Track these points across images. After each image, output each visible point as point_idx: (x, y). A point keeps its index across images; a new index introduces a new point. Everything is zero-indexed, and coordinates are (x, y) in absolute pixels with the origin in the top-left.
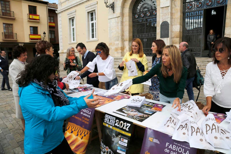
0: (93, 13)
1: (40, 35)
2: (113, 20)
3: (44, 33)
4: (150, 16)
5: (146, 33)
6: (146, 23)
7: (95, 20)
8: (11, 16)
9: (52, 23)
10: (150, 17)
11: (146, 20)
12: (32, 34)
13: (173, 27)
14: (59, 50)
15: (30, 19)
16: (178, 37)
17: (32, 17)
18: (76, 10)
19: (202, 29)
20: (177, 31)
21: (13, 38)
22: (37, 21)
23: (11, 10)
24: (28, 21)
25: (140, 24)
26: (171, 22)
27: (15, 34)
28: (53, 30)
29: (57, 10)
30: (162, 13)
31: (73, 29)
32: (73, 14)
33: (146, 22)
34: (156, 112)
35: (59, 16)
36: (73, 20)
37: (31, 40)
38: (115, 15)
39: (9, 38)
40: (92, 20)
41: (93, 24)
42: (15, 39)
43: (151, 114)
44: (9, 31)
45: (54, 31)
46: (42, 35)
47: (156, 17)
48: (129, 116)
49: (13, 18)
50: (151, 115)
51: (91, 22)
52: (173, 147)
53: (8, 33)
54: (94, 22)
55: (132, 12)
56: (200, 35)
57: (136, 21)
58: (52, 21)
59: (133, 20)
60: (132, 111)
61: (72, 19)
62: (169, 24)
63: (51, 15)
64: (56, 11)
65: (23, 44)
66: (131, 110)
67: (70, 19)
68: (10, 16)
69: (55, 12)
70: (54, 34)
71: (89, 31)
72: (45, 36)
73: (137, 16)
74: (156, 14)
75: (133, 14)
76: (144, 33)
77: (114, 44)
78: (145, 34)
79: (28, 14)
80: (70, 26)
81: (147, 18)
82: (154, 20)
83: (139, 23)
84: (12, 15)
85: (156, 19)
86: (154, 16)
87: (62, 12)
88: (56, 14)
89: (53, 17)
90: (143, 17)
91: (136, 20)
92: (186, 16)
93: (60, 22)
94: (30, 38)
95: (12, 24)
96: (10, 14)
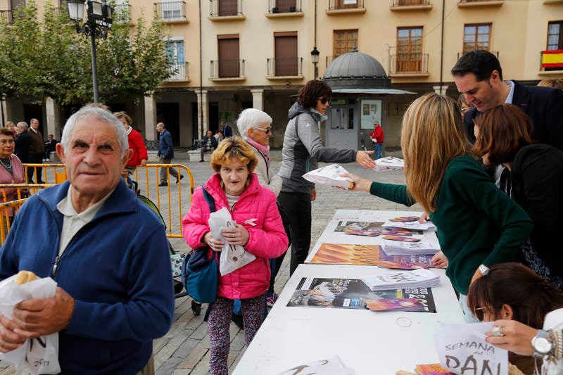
24: (546, 3)
34: (368, 309)
37: (546, 70)
60: (332, 289)
94: (543, 65)
95: (490, 24)
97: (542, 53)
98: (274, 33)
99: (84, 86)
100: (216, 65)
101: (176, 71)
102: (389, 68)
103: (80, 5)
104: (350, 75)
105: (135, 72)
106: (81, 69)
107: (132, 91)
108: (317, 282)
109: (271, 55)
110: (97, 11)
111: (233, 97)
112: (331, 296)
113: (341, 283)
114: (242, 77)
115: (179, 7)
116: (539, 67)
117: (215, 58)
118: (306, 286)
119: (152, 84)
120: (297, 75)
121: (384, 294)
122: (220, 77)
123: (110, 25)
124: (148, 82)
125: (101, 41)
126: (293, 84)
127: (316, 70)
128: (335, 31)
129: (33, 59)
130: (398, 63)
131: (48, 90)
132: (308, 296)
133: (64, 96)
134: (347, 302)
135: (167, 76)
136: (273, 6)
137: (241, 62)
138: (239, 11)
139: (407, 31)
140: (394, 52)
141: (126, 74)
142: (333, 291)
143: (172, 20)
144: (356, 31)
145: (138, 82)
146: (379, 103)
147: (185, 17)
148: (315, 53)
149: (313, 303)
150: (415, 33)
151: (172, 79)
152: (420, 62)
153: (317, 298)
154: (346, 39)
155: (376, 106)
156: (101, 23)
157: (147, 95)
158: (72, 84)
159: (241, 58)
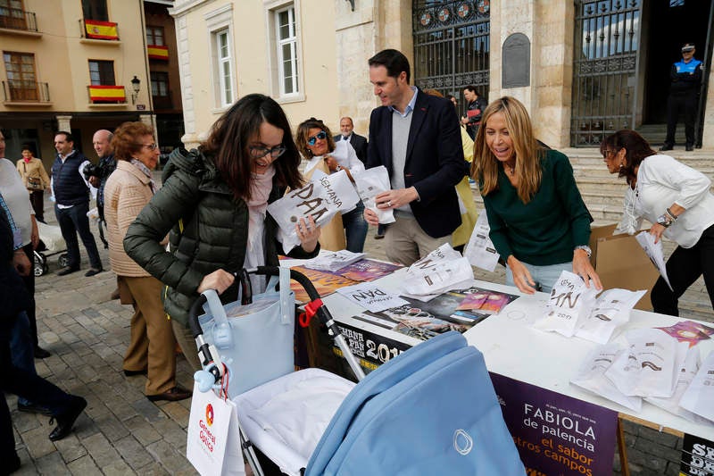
0: (286, 13)
1: (122, 87)
2: (352, 34)
3: (136, 81)
4: (468, 16)
5: (456, 72)
6: (456, 42)
7: (295, 35)
8: (29, 27)
9: (159, 47)
10: (469, 22)
11: (456, 29)
12: (97, 84)
13: (544, 51)
14: (184, 133)
15: (88, 36)
16: (558, 85)
17: (95, 31)
18: (232, 4)
19: (635, 58)
20: (556, 65)
21: (37, 99)
22: (112, 42)
23: (26, 10)
24: (83, 43)
25: (437, 45)
26: (537, 34)
27: (44, 86)
28: (164, 69)
29: (172, 6)
30: (508, 8)
31: (226, 65)
32: (223, 17)
33: (456, 36)
34: (487, 316)
35: (179, 24)
36: (224, 37)
37: (95, 102)
38: (358, 17)
39: (24, 99)
40: (285, 34)
41: (287, 49)
42: (43, 102)
43: (472, 320)
44: (24, 75)
45: (166, 74)
46: (130, 87)
47: (489, 21)
48: (402, 328)
49: (34, 33)
50: (473, 324)
51: (281, 43)
52: (547, 416)
53: (22, 81)
54: (291, 40)
55: (410, 6)
56: (630, 75)
57: (423, 34)
58: (159, 43)
59: (414, 31)
60: (413, 315)
61: (221, 35)
62: (531, 42)
63: (154, 23)
64: (169, 9)
65: (70, 117)
66: (409, 312)
67: (214, 33)
68: (26, 29)
69: (168, 12)
70: (167, 82)
71: (275, 69)
72: (137, 91)
73: (426, 19)
74: (489, 12)
75: (413, 13)
76: (451, 73)
77: (356, 110)
78: (453, 75)
79: (82, 22)
80: (215, 57)
81: (459, 24)
82: (481, 31)
83: (432, 40)
84: (30, 24)
85: (488, 29)
86: (483, 19)
87: (189, 10)
88: (171, 20)
89: (161, 28)
90: (446, 23)
91: (425, 31)
92: (586, 14)
93: (182, 43)
94: (91, 98)
95: (32, 55)
96: (24, 20)
97: (89, 87)
118: (385, 323)
132: (421, 329)
153: (431, 326)
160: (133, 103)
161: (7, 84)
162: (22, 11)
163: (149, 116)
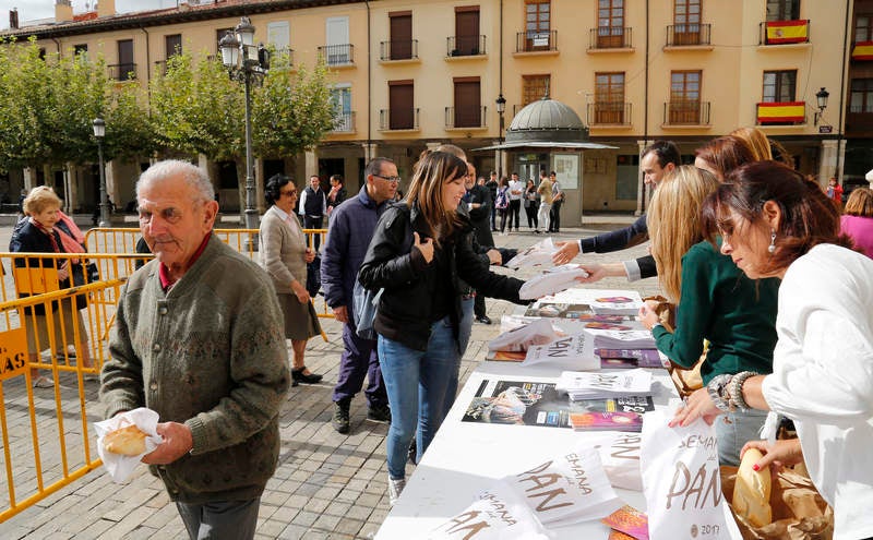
1: (803, 104)
3: (823, 94)
8: (702, 40)
12: (771, 100)
15: (768, 42)
17: (777, 33)
21: (697, 121)
22: (799, 46)
23: (703, 23)
24: (760, 51)
27: (706, 106)
37: (762, 124)
39: (684, 121)
42: (702, 125)
44: (688, 94)
46: (813, 102)
49: (707, 47)
53: (684, 102)
72: (822, 108)
79: (763, 26)
84: (704, 37)
94: (758, 119)
95: (700, 72)
96: (698, 34)
97: (758, 105)
98: (454, 79)
99: (237, 140)
100: (386, 116)
101: (341, 121)
102: (586, 119)
103: (235, 50)
104: (542, 126)
105: (295, 124)
106: (236, 123)
107: (290, 145)
108: (503, 386)
109: (450, 102)
110: (253, 56)
111: (405, 151)
112: (521, 408)
113: (534, 388)
114: (416, 129)
115: (346, 50)
116: (755, 120)
117: (385, 105)
118: (488, 392)
119: (313, 138)
120: (479, 125)
121: (591, 405)
122: (391, 128)
123: (267, 71)
124: (309, 135)
125: (258, 89)
126: (475, 136)
127: (502, 120)
128: (524, 77)
129: (185, 112)
130: (596, 112)
131: (200, 146)
132: (490, 407)
133: (216, 152)
134: (541, 417)
135: (331, 128)
136: (453, 47)
137: (415, 111)
138: (414, 53)
139: (607, 77)
140: (591, 100)
141: (285, 126)
142: (524, 400)
143: (337, 65)
144: (549, 76)
145: (299, 135)
146: (575, 159)
147: (352, 61)
148: (501, 101)
149: (496, 418)
150: (615, 79)
151: (337, 131)
152: (622, 113)
153: (502, 409)
154: (536, 86)
155: (571, 162)
156: (257, 69)
157: (309, 150)
158: (225, 138)
159: (416, 105)
160: (815, 124)
161: (668, 106)
162: (700, 24)
163: (836, 141)
